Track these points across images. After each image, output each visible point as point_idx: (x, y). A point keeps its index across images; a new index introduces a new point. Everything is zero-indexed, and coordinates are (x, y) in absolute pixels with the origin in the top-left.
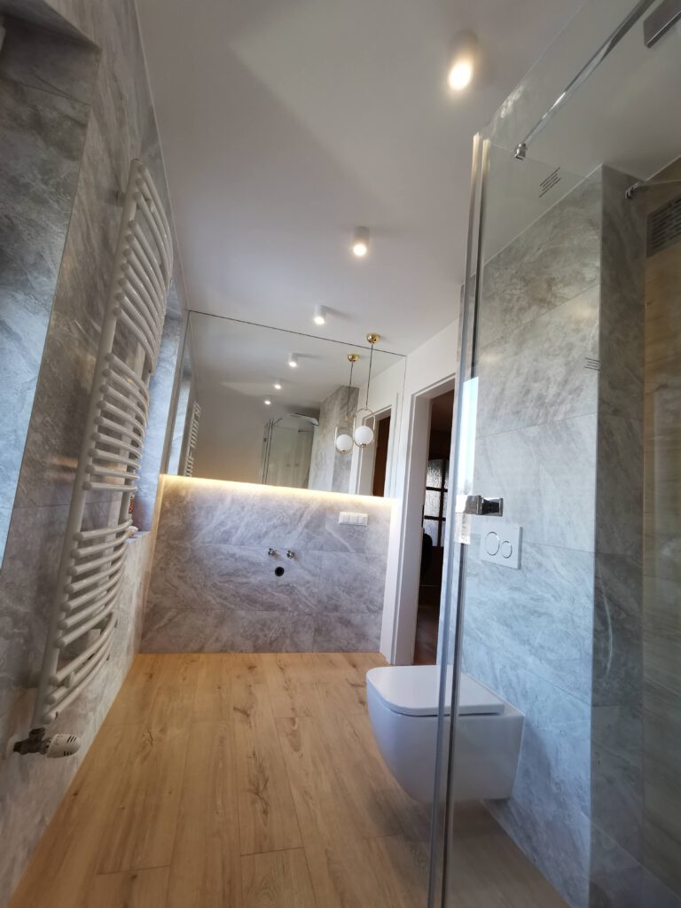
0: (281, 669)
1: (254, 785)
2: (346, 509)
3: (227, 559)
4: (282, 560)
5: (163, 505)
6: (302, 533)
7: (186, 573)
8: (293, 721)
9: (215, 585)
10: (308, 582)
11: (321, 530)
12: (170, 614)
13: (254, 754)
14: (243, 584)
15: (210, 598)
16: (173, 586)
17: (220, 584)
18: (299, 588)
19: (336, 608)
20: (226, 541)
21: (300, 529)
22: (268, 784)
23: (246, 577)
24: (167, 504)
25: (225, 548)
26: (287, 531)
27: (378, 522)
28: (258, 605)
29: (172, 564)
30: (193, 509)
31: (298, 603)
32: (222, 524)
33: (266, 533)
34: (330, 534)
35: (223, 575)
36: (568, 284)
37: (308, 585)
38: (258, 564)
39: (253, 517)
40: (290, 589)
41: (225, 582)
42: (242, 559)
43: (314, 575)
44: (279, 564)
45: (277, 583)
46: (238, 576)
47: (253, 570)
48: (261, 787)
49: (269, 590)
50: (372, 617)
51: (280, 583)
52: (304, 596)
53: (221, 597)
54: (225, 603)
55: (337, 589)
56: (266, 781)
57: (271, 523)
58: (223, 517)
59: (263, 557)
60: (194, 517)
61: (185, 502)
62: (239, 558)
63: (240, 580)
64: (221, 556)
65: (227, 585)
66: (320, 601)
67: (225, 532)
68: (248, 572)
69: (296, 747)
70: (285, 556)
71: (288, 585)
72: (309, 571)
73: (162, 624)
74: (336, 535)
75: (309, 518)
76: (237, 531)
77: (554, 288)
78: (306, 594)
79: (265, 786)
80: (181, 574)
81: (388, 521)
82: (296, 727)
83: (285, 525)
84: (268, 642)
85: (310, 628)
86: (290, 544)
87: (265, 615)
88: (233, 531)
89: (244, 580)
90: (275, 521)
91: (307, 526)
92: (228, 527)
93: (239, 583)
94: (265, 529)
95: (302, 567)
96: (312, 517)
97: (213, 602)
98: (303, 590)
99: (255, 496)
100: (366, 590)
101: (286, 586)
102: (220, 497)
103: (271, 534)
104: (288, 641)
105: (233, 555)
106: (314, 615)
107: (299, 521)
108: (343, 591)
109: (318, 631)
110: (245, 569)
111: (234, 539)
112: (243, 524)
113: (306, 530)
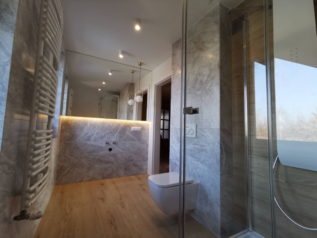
0: (114, 183)
1: (110, 221)
2: (133, 126)
3: (90, 147)
4: (111, 145)
5: (61, 127)
6: (118, 135)
7: (73, 153)
8: (121, 199)
9: (85, 157)
10: (121, 152)
11: (125, 134)
12: (68, 169)
13: (108, 212)
14: (96, 155)
15: (84, 161)
16: (68, 158)
17: (88, 156)
18: (118, 155)
19: (132, 160)
20: (89, 140)
21: (117, 134)
22: (115, 220)
23: (98, 153)
24: (63, 127)
25: (89, 142)
26: (112, 135)
27: (145, 130)
28: (103, 162)
29: (67, 150)
30: (75, 128)
31: (118, 160)
32: (87, 133)
33: (104, 136)
34: (128, 135)
35: (88, 153)
36: (209, 43)
37: (121, 154)
38: (102, 148)
39: (99, 130)
40: (115, 155)
41: (89, 155)
42: (96, 146)
43: (123, 150)
44: (110, 147)
45: (110, 154)
46: (95, 152)
47: (100, 150)
48: (113, 222)
49: (107, 156)
50: (145, 162)
51: (111, 154)
52: (120, 157)
53: (88, 161)
54: (90, 163)
55: (131, 154)
56: (114, 220)
57: (106, 132)
58: (87, 131)
59: (104, 145)
60: (75, 132)
61: (71, 126)
62: (95, 146)
63: (95, 154)
64: (88, 146)
65: (90, 156)
66: (126, 159)
67: (88, 137)
68: (99, 151)
69: (123, 207)
70: (112, 144)
71: (114, 154)
72: (121, 149)
73: (65, 173)
74: (130, 135)
75: (120, 130)
76: (93, 136)
77: (205, 45)
78: (121, 157)
79: (114, 221)
80: (71, 154)
81: (149, 129)
82: (122, 201)
83: (111, 133)
84: (108, 175)
85: (123, 168)
86: (114, 139)
87: (106, 165)
88: (92, 136)
89: (97, 154)
90: (107, 131)
91: (120, 133)
92: (89, 135)
93: (95, 155)
95: (119, 147)
96: (121, 129)
97: (85, 163)
98: (120, 155)
99: (99, 123)
100: (142, 153)
101: (113, 154)
102: (85, 124)
103: (107, 136)
104: (115, 174)
105: (92, 145)
106: (124, 164)
107: (117, 131)
108: (134, 155)
109: (126, 169)
110: (97, 150)
111: (92, 139)
112: (95, 133)
113: (119, 134)
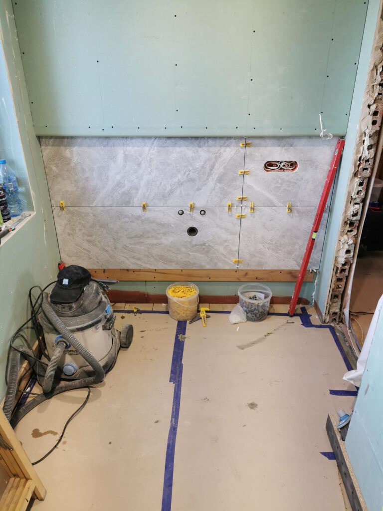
4: (193, 219)
6: (214, 189)
7: (94, 237)
9: (125, 247)
10: (226, 241)
11: (238, 182)
17: (130, 246)
18: (216, 247)
20: (127, 204)
21: (211, 183)
23: (157, 238)
25: (128, 210)
26: (196, 187)
29: (77, 229)
33: (171, 192)
34: (251, 187)
35: (132, 238)
37: (226, 244)
38: (169, 225)
39: (153, 174)
40: (205, 248)
42: (148, 221)
43: (232, 233)
44: (191, 224)
45: (190, 243)
46: (148, 237)
47: (162, 231)
49: (184, 250)
51: (194, 243)
53: (134, 257)
55: (260, 246)
57: (176, 180)
58: (118, 177)
59: (171, 217)
60: (87, 179)
61: (72, 165)
64: (127, 219)
65: (137, 246)
67: (124, 193)
68: (158, 234)
70: (196, 215)
72: (227, 229)
74: (259, 188)
75: (221, 170)
76: (137, 193)
78: (225, 253)
80: (90, 238)
83: (192, 180)
88: (134, 191)
89: (155, 242)
90: (180, 176)
91: (220, 180)
92: (126, 188)
93: (150, 244)
94: (169, 188)
96: (225, 168)
98: (221, 249)
101: (202, 245)
103: (178, 192)
107: (210, 174)
110: (154, 230)
111: (135, 202)
112: (142, 183)
113: (219, 185)
